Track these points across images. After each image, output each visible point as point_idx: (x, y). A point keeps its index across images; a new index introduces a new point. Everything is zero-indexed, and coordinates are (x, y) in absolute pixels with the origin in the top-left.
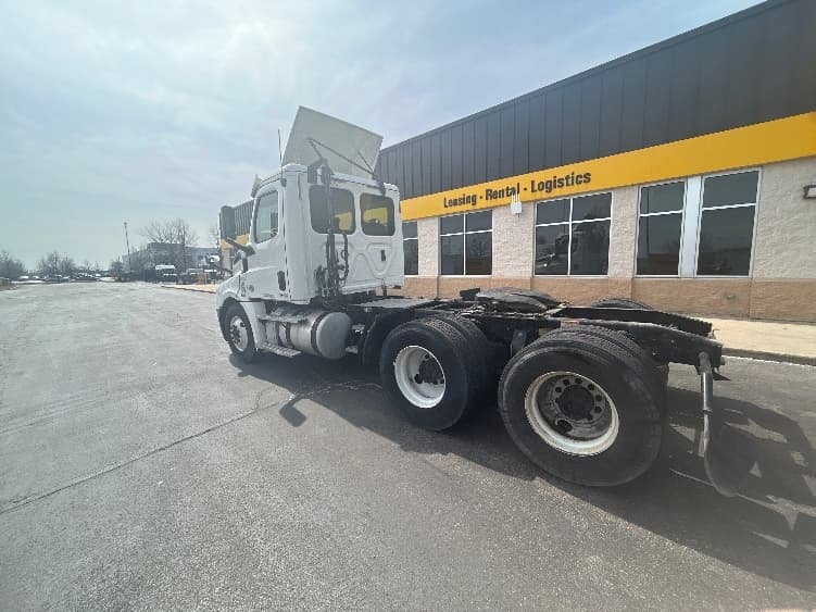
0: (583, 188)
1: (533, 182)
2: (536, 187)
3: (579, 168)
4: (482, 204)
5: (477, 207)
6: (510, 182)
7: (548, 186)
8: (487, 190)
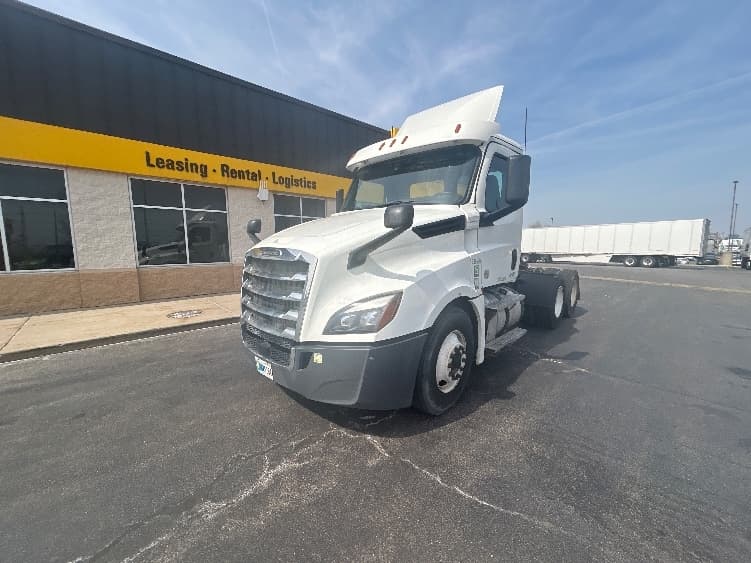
0: (311, 192)
1: (274, 174)
2: (277, 180)
3: (310, 176)
4: (215, 179)
5: (206, 180)
6: (253, 166)
7: (288, 182)
8: (223, 166)
